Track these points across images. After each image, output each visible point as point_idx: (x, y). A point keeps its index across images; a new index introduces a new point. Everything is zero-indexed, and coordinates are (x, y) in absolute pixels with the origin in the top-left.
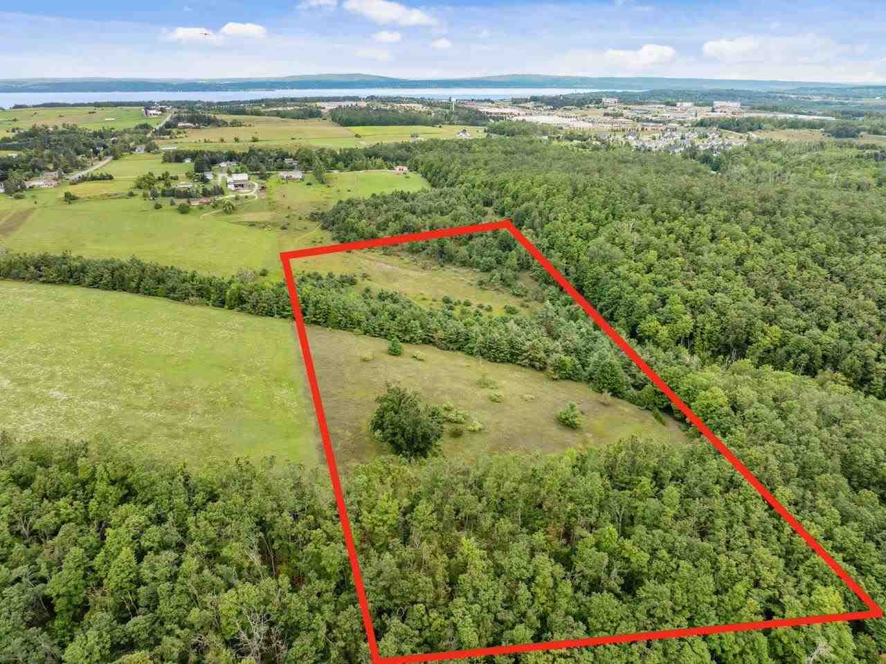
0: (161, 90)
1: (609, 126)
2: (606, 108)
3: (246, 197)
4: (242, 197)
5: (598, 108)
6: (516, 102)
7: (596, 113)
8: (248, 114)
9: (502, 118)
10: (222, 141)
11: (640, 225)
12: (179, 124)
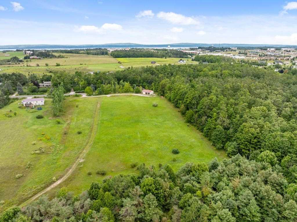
5: (231, 51)
10: (38, 65)
12: (31, 57)
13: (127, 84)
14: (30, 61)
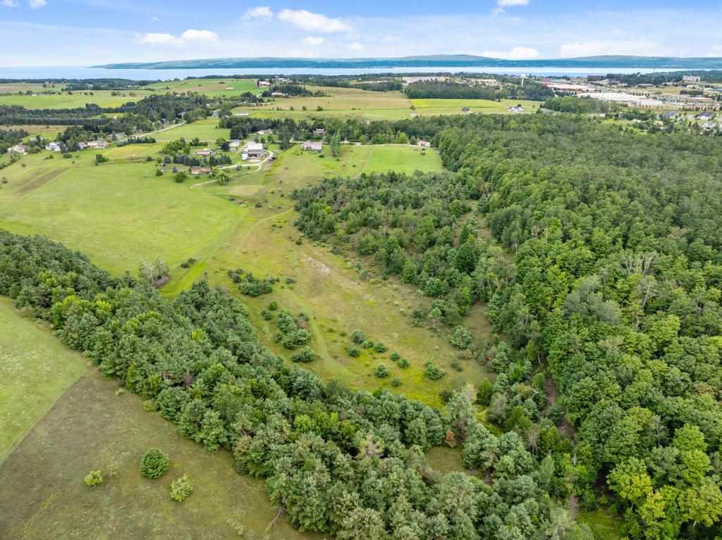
0: (308, 66)
1: (681, 105)
2: (685, 86)
3: (249, 168)
4: (244, 168)
5: (677, 86)
6: (591, 79)
7: (672, 91)
8: (339, 87)
9: (568, 94)
10: (292, 109)
11: (663, 264)
12: (273, 94)
13: (403, 135)
14: (274, 101)
